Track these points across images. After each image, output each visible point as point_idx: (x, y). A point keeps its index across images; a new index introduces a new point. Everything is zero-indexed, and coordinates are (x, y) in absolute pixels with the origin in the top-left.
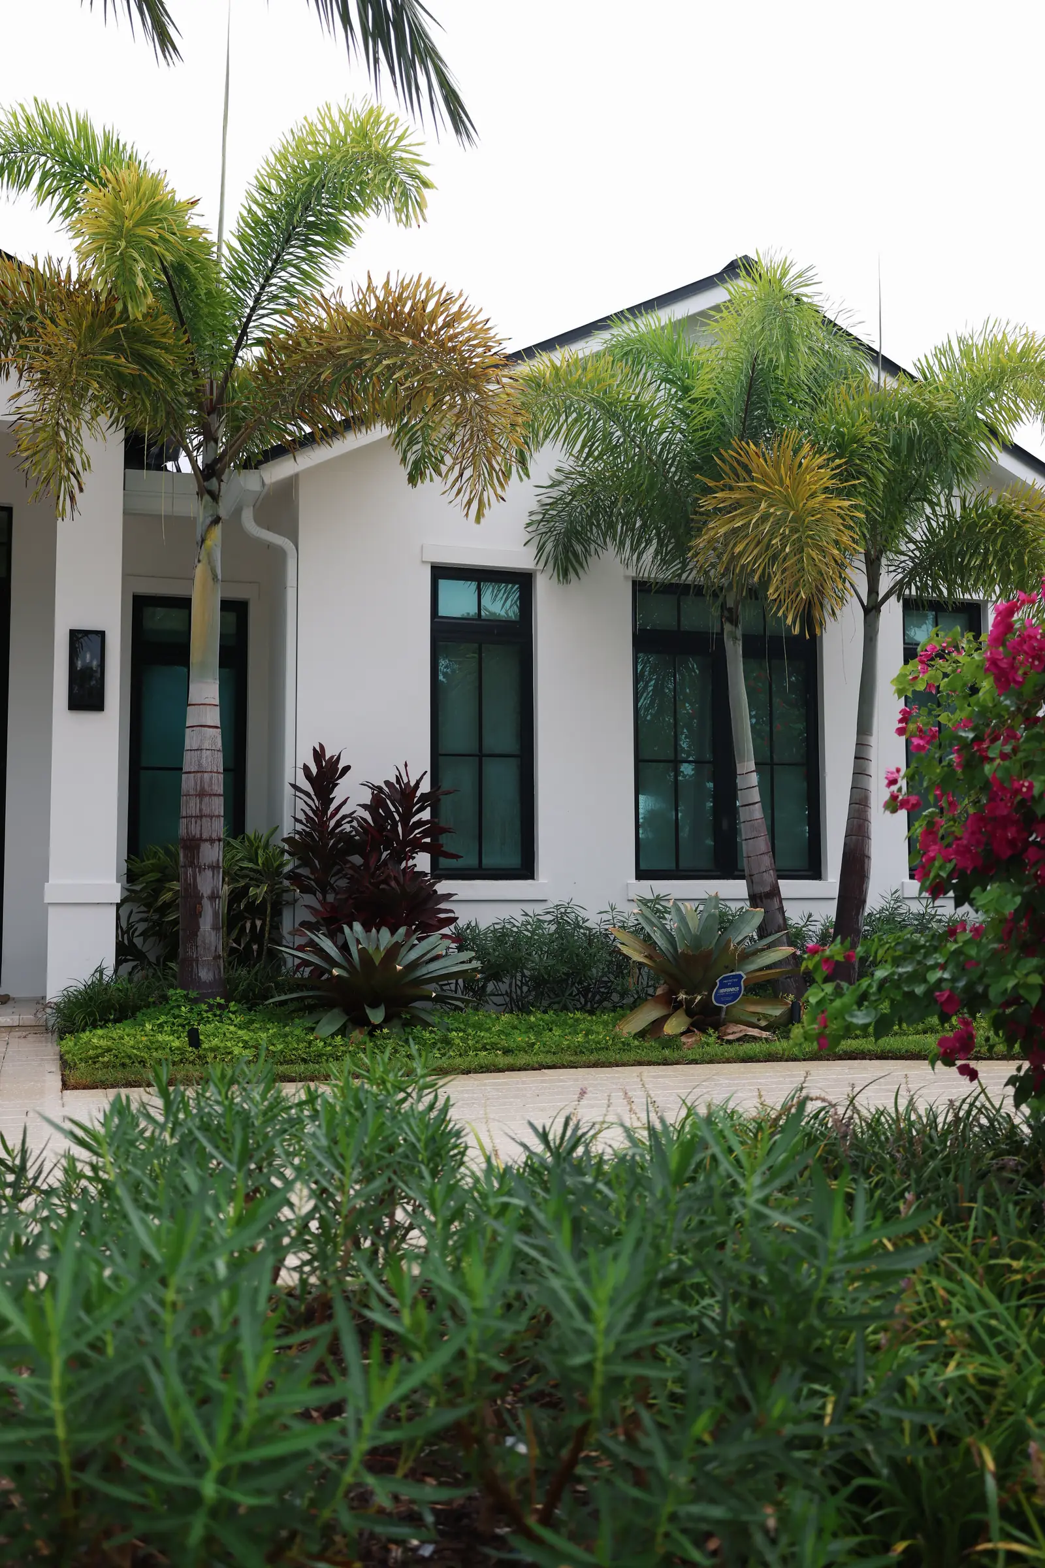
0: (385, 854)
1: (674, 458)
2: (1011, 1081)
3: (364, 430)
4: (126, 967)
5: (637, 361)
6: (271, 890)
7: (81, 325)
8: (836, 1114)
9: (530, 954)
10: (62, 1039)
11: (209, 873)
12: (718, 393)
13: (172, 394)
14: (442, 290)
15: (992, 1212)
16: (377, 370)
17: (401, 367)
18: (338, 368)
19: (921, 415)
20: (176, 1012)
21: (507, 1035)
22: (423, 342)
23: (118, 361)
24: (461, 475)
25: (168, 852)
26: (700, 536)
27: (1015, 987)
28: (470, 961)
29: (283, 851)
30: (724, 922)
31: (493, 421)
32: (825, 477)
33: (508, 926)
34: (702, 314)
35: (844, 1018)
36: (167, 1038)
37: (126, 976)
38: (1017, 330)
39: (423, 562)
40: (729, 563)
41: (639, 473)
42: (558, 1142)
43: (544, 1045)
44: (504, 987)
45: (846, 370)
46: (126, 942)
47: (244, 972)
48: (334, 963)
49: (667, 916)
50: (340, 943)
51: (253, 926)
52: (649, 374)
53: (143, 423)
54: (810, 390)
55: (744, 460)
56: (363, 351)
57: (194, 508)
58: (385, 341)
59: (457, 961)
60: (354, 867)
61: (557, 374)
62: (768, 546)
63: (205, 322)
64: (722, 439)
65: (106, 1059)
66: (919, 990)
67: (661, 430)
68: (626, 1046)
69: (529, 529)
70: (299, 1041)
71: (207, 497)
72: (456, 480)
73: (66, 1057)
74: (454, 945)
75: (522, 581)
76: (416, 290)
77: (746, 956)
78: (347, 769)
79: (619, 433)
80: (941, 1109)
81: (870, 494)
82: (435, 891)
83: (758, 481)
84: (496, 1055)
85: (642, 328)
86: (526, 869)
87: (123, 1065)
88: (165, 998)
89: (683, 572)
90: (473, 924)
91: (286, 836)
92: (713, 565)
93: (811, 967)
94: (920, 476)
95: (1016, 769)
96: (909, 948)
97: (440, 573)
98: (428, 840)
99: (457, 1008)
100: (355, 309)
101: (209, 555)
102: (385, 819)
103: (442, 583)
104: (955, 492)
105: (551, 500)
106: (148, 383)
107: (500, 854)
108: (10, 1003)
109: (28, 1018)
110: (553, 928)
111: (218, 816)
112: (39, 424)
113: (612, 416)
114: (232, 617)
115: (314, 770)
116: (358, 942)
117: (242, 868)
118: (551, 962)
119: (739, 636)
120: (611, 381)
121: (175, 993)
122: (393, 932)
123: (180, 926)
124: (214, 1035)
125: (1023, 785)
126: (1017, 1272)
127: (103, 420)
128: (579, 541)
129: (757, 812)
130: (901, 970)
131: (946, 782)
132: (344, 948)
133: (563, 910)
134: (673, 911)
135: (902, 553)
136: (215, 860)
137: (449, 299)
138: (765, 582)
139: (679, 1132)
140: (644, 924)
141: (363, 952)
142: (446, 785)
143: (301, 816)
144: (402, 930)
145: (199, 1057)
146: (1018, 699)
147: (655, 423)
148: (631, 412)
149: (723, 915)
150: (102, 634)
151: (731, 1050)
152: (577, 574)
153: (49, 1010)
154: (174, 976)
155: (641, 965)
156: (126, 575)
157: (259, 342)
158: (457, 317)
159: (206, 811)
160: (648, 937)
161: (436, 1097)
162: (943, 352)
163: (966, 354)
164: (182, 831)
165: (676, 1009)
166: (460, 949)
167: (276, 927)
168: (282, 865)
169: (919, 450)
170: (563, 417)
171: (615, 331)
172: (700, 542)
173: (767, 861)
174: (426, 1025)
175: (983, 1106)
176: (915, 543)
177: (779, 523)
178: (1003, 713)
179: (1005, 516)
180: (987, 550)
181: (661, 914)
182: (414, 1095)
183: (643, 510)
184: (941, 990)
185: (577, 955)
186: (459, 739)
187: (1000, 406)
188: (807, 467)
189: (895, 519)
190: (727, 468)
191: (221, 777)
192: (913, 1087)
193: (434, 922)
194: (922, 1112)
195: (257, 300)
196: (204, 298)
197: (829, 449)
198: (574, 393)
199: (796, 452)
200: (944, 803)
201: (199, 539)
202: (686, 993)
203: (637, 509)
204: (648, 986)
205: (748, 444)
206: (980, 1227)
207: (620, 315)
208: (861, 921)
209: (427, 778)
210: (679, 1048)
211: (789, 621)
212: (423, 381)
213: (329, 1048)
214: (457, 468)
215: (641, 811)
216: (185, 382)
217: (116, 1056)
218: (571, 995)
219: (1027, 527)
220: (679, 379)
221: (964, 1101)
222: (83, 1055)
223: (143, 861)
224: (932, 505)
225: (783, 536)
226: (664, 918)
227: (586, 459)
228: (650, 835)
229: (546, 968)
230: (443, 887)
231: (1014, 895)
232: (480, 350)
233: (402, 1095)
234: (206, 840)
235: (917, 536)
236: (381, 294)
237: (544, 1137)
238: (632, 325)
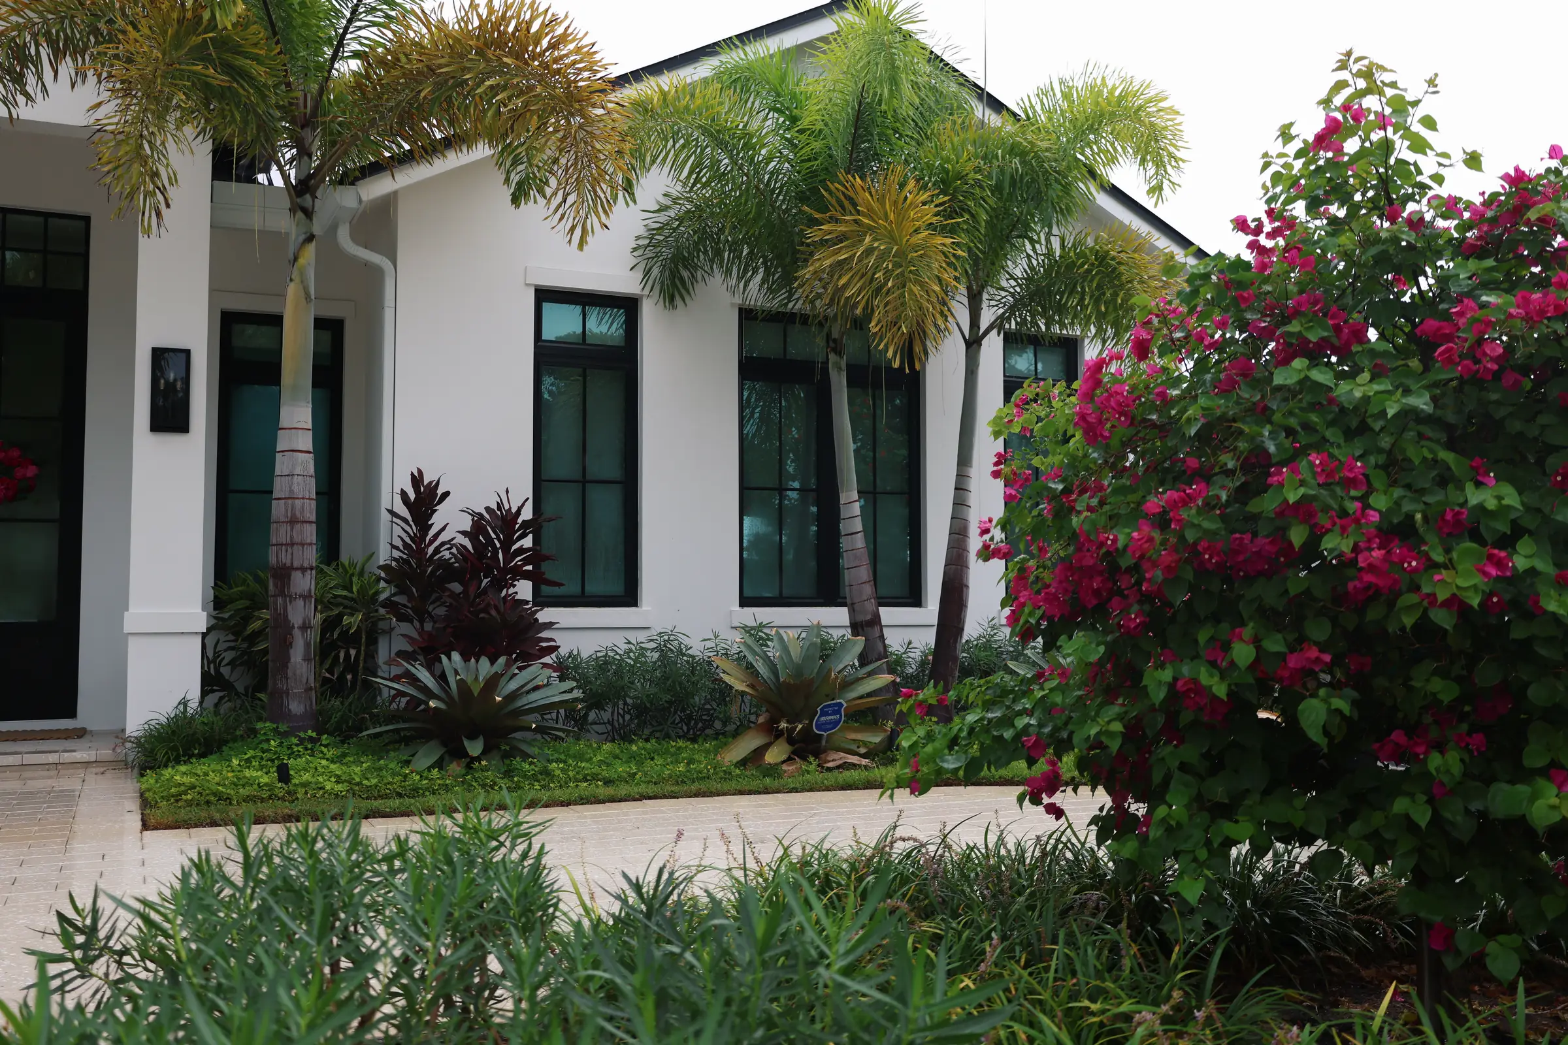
0: (486, 581)
1: (781, 188)
2: (1094, 820)
3: (465, 149)
4: (212, 698)
5: (745, 89)
6: (366, 618)
7: (166, 32)
8: (927, 853)
9: (633, 683)
10: (142, 775)
11: (300, 602)
12: (826, 125)
13: (263, 106)
14: (547, 10)
15: (1072, 954)
16: (479, 91)
17: (505, 88)
18: (438, 86)
19: (1023, 154)
20: (265, 746)
21: (608, 765)
22: (527, 63)
23: (207, 72)
24: (565, 200)
25: (257, 579)
26: (807, 266)
27: (1098, 733)
28: (572, 689)
29: (379, 579)
30: (826, 650)
31: (598, 146)
32: (929, 213)
33: (611, 654)
34: (810, 44)
35: (935, 761)
36: (255, 774)
37: (212, 709)
38: (1116, 73)
39: (527, 285)
40: (834, 295)
41: (746, 201)
42: (651, 892)
43: (646, 774)
44: (606, 716)
45: (952, 105)
46: (212, 671)
47: (338, 703)
48: (431, 695)
49: (769, 643)
50: (438, 673)
51: (348, 655)
52: (757, 103)
53: (232, 135)
54: (916, 125)
55: (851, 194)
56: (465, 70)
57: (285, 223)
58: (487, 60)
59: (559, 691)
60: (453, 595)
61: (665, 100)
62: (872, 279)
63: (299, 34)
64: (829, 171)
65: (189, 797)
66: (1008, 734)
67: (769, 160)
68: (728, 774)
69: (635, 254)
70: (394, 774)
71: (300, 214)
72: (559, 206)
73: (147, 795)
74: (555, 674)
75: (628, 306)
76: (520, 9)
77: (847, 685)
78: (446, 494)
79: (726, 161)
80: (1029, 845)
81: (972, 231)
82: (537, 620)
83: (864, 215)
84: (597, 786)
85: (751, 56)
86: (629, 596)
87: (208, 803)
88: (254, 732)
89: (790, 301)
90: (575, 653)
91: (382, 563)
92: (819, 296)
93: (905, 710)
94: (1021, 213)
95: (1103, 520)
96: (999, 692)
97: (544, 296)
98: (530, 568)
99: (557, 738)
100: (456, 27)
101: (302, 274)
102: (485, 546)
103: (547, 307)
104: (1055, 231)
105: (658, 225)
106: (238, 94)
107: (604, 581)
108: (87, 737)
109: (106, 753)
110: (656, 655)
111: (311, 544)
112: (120, 137)
113: (721, 144)
114: (327, 336)
115: (412, 496)
116: (457, 673)
117: (336, 596)
118: (653, 690)
119: (844, 366)
120: (719, 109)
121: (265, 726)
122: (493, 662)
123: (269, 657)
124: (305, 770)
125: (1108, 538)
126: (1093, 1014)
127: (189, 130)
128: (686, 267)
129: (860, 542)
130: (990, 715)
131: (1037, 530)
132: (442, 678)
133: (666, 638)
134: (775, 639)
135: (1003, 289)
136: (307, 588)
137: (554, 20)
138: (868, 315)
139: (775, 872)
140: (746, 653)
141: (461, 683)
142: (548, 509)
143: (399, 543)
144: (502, 660)
145: (289, 793)
146: (1106, 452)
147: (763, 152)
148: (739, 140)
149: (825, 642)
150: (187, 352)
151: (831, 778)
152: (684, 300)
153: (128, 745)
154: (263, 708)
155: (743, 694)
156: (212, 291)
157: (356, 55)
158: (563, 39)
159: (297, 539)
160: (750, 666)
161: (530, 845)
162: (1042, 93)
163: (1066, 96)
164: (272, 560)
165: (777, 737)
166: (562, 678)
167: (371, 655)
168: (377, 593)
169: (1020, 188)
170: (671, 142)
171: (724, 58)
172: (807, 272)
173: (868, 590)
174: (525, 756)
175: (1069, 840)
176: (1015, 280)
177: (882, 257)
178: (1091, 466)
179: (1102, 258)
180: (1083, 292)
181: (763, 641)
182: (508, 844)
183: (750, 238)
184: (1028, 735)
185: (680, 684)
186: (562, 465)
187: (1099, 148)
188: (911, 204)
189: (997, 255)
190: (834, 201)
191: (314, 503)
192: (1003, 822)
193: (534, 651)
194: (1011, 846)
195: (354, 11)
196: (297, 8)
197: (934, 184)
198: (682, 119)
199: (902, 186)
200: (1034, 549)
201: (291, 257)
202: (788, 722)
203: (744, 237)
204: (750, 713)
205: (854, 177)
206: (1061, 967)
207: (729, 41)
208: (959, 648)
209: (530, 504)
210: (780, 777)
211: (890, 354)
212: (526, 104)
213: (425, 782)
214: (560, 193)
215: (745, 532)
216: (276, 94)
217: (200, 793)
218: (673, 723)
219: (1122, 268)
220: (787, 109)
221: (1050, 837)
222: (165, 794)
223: (231, 588)
224: (1032, 241)
225: (887, 271)
226: (767, 646)
227: (694, 185)
228: (756, 558)
229: (648, 696)
230: (545, 615)
231: (1098, 645)
232: (586, 74)
233: (495, 843)
234: (297, 569)
235: (1018, 272)
236: (484, 12)
237: (637, 887)
238: (740, 52)
